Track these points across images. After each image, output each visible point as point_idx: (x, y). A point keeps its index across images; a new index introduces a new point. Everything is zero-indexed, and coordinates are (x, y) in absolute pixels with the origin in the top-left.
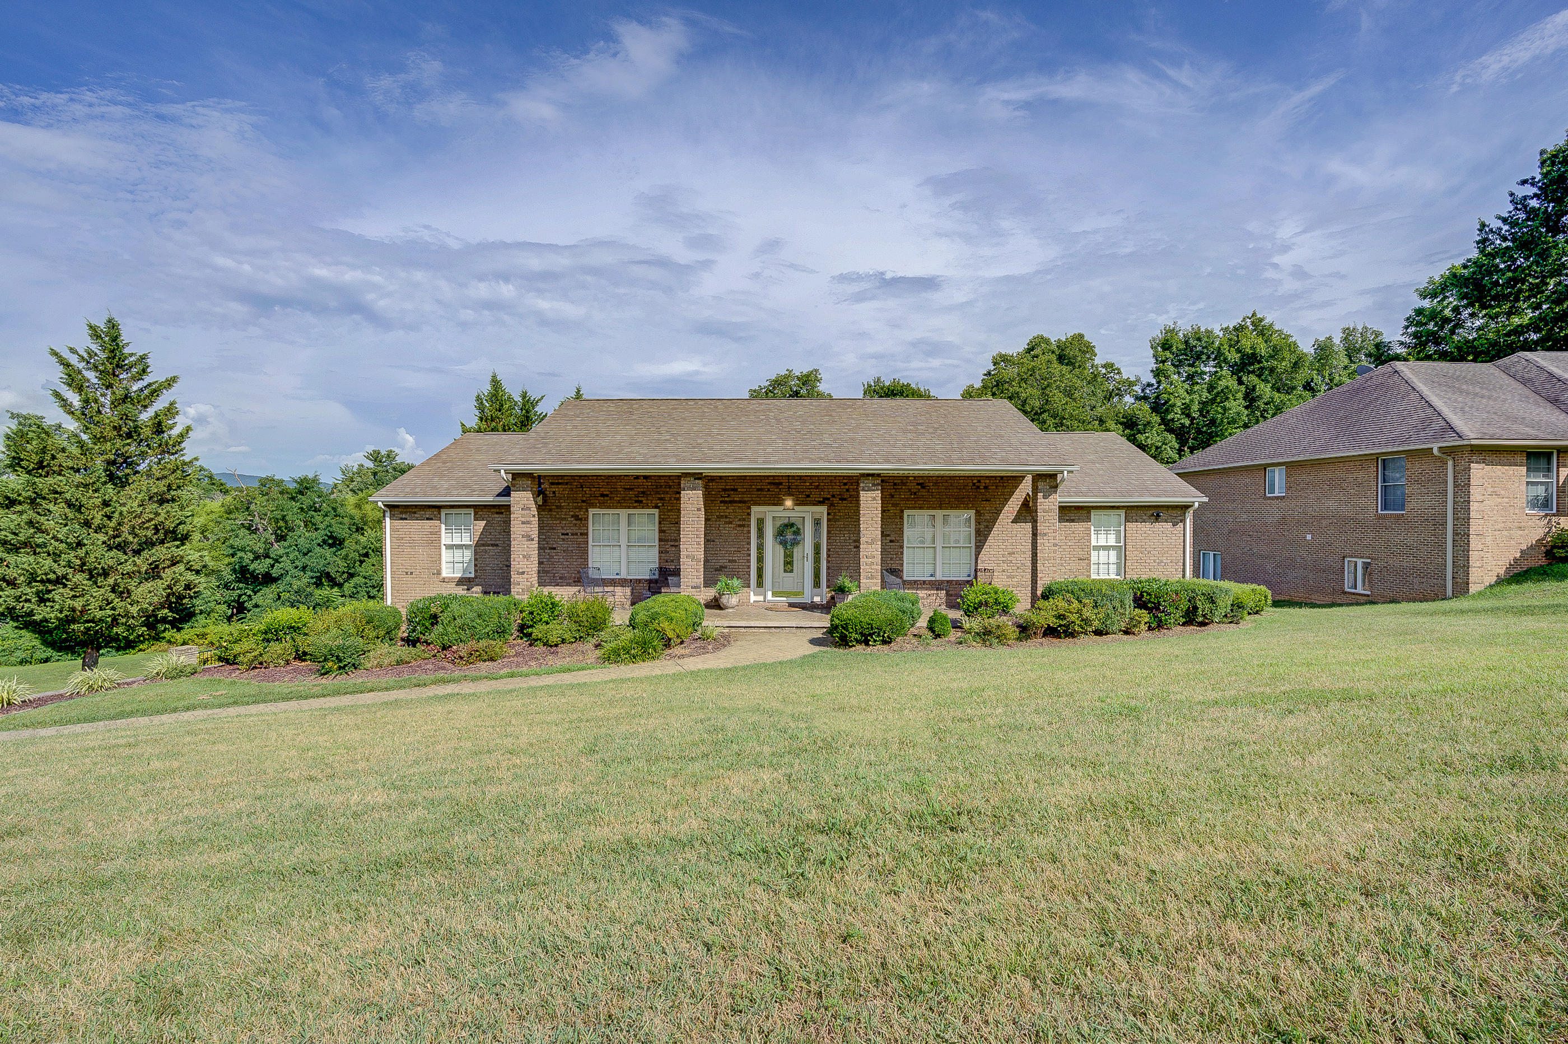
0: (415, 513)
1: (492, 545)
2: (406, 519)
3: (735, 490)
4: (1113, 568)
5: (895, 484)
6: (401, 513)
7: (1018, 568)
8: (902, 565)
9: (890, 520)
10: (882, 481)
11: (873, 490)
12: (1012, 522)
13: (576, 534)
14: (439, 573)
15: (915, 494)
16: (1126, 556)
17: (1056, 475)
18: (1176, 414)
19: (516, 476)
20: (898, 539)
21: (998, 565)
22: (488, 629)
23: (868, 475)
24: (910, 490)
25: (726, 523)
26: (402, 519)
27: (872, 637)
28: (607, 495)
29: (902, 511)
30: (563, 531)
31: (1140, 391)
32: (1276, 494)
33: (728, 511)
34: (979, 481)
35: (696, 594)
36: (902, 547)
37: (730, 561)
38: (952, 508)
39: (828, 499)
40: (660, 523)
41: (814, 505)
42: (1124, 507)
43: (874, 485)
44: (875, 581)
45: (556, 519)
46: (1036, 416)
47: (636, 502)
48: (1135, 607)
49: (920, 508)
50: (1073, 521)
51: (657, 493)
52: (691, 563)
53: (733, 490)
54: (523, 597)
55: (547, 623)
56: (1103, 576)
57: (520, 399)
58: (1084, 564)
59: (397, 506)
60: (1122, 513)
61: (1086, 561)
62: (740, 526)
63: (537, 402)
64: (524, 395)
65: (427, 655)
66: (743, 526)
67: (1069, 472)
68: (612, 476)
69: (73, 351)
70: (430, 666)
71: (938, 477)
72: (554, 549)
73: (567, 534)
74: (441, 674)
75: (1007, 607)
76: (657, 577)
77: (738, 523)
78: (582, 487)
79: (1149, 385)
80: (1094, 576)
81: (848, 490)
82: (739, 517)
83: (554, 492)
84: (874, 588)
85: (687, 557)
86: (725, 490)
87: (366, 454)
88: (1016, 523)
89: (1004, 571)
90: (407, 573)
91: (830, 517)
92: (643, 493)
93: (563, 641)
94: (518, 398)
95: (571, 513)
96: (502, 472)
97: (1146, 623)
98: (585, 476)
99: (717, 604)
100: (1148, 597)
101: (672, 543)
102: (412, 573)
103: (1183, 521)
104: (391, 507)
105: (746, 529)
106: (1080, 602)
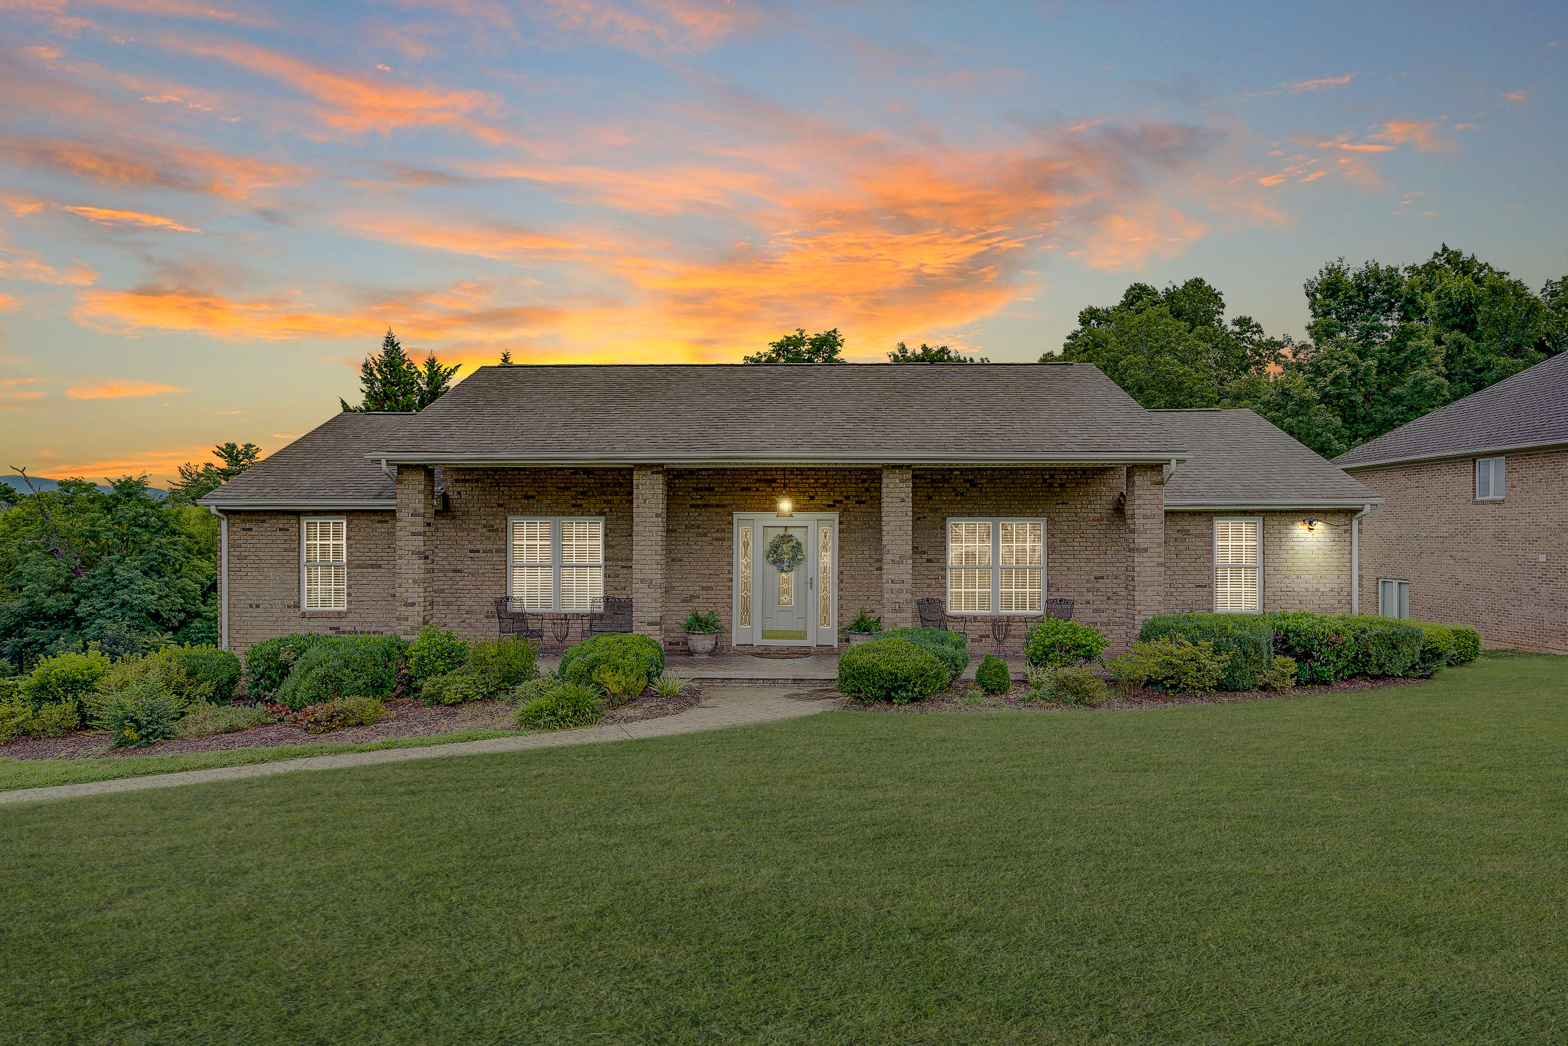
0: (263, 521)
1: (372, 566)
2: (250, 530)
3: (712, 489)
4: (1246, 599)
5: (933, 481)
6: (243, 521)
7: (1109, 598)
8: (945, 594)
9: (927, 531)
10: (914, 477)
11: (900, 490)
13: (491, 551)
14: (297, 606)
15: (962, 494)
16: (1264, 582)
17: (1161, 466)
18: (1344, 387)
19: (403, 468)
20: (938, 557)
21: (1081, 594)
22: (360, 682)
23: (895, 467)
24: (955, 489)
25: (698, 535)
26: (244, 530)
27: (897, 693)
28: (533, 497)
29: (944, 520)
30: (472, 547)
31: (1290, 356)
32: (1491, 497)
33: (701, 518)
34: (1052, 477)
35: (654, 633)
36: (943, 569)
37: (703, 588)
38: (1013, 515)
39: (841, 502)
40: (606, 535)
41: (821, 510)
42: (1260, 511)
43: (900, 481)
44: (903, 615)
45: (461, 530)
46: (1138, 391)
47: (573, 506)
48: (1276, 653)
49: (969, 515)
50: (1186, 532)
51: (603, 493)
52: (647, 590)
53: (707, 489)
54: (414, 637)
55: (444, 673)
56: (1232, 611)
57: (426, 370)
58: (1203, 593)
59: (239, 513)
60: (1261, 522)
61: (1208, 588)
62: (717, 539)
63: (449, 374)
64: (431, 363)
65: (270, 720)
66: (723, 539)
67: (1179, 461)
68: (540, 470)
70: (273, 734)
71: (994, 470)
72: (460, 571)
73: (478, 551)
74: (287, 746)
75: (1091, 651)
76: (601, 610)
77: (715, 535)
78: (498, 485)
79: (1304, 346)
80: (1219, 610)
81: (867, 490)
82: (717, 527)
83: (459, 493)
84: (902, 625)
85: (643, 581)
86: (696, 488)
87: (217, 450)
89: (1088, 602)
90: (251, 606)
91: (843, 526)
92: (583, 493)
93: (465, 698)
94: (422, 369)
95: (483, 522)
96: (384, 462)
97: (1292, 676)
98: (503, 469)
99: (685, 647)
100: (1297, 639)
101: (623, 564)
102: (258, 606)
103: (1350, 533)
104: (231, 514)
105: (726, 543)
106: (1196, 644)
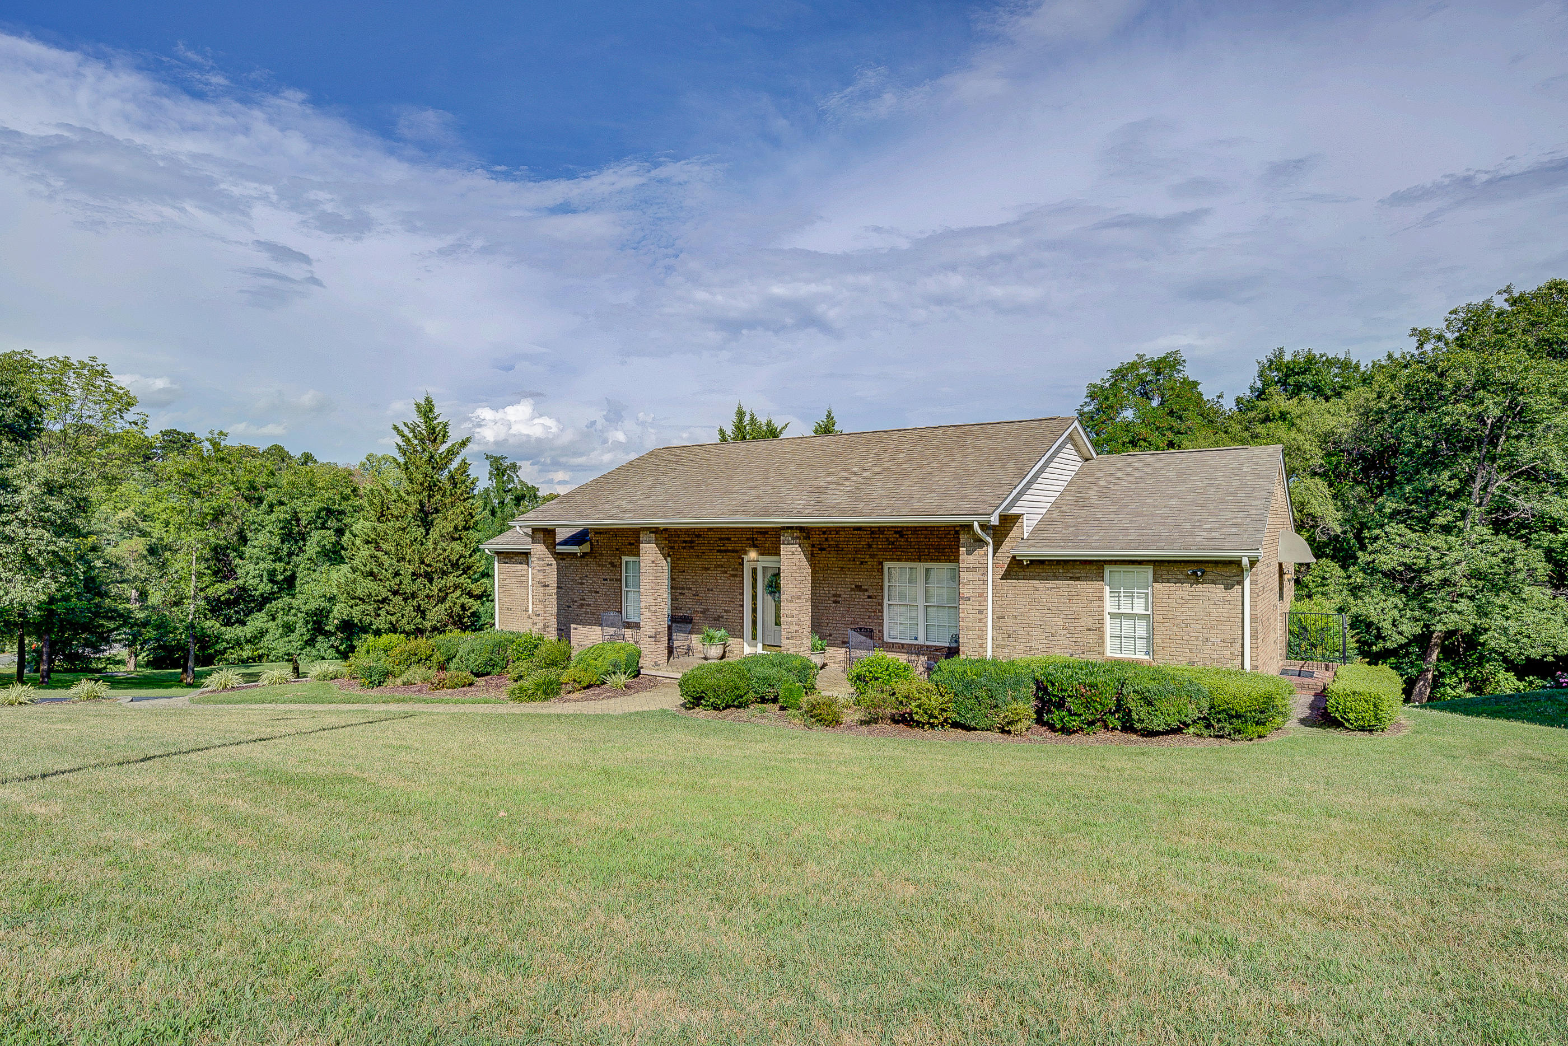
0: (512, 558)
2: (507, 563)
3: (729, 539)
4: (1141, 645)
5: (873, 532)
6: (504, 558)
8: (882, 625)
9: (868, 573)
11: (793, 544)
12: (1002, 579)
13: (614, 580)
15: (893, 543)
16: (1153, 629)
19: (534, 530)
20: (876, 594)
23: (786, 528)
24: (887, 539)
25: (722, 572)
26: (505, 563)
28: (633, 544)
29: (881, 563)
30: (604, 577)
33: (723, 560)
36: (881, 604)
37: (725, 612)
38: (932, 560)
40: (672, 570)
42: (1151, 561)
43: (793, 538)
45: (600, 565)
49: (899, 560)
50: (1078, 579)
53: (727, 539)
56: (1127, 655)
58: (1094, 636)
59: (502, 553)
60: (1149, 571)
61: (1097, 633)
62: (733, 576)
66: (736, 576)
69: (405, 424)
72: (598, 593)
73: (606, 580)
77: (732, 573)
78: (616, 536)
80: (1109, 653)
81: (827, 539)
82: (734, 566)
83: (597, 541)
86: (721, 539)
88: (1006, 579)
90: (508, 609)
95: (609, 560)
96: (518, 527)
101: (681, 591)
102: (511, 610)
103: (1241, 583)
104: (498, 553)
105: (742, 577)
